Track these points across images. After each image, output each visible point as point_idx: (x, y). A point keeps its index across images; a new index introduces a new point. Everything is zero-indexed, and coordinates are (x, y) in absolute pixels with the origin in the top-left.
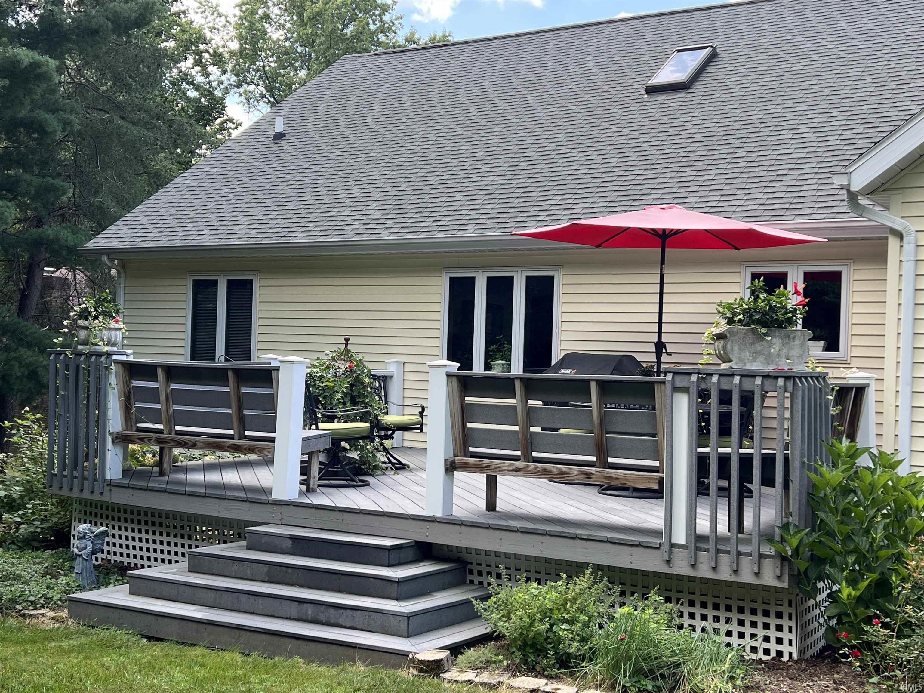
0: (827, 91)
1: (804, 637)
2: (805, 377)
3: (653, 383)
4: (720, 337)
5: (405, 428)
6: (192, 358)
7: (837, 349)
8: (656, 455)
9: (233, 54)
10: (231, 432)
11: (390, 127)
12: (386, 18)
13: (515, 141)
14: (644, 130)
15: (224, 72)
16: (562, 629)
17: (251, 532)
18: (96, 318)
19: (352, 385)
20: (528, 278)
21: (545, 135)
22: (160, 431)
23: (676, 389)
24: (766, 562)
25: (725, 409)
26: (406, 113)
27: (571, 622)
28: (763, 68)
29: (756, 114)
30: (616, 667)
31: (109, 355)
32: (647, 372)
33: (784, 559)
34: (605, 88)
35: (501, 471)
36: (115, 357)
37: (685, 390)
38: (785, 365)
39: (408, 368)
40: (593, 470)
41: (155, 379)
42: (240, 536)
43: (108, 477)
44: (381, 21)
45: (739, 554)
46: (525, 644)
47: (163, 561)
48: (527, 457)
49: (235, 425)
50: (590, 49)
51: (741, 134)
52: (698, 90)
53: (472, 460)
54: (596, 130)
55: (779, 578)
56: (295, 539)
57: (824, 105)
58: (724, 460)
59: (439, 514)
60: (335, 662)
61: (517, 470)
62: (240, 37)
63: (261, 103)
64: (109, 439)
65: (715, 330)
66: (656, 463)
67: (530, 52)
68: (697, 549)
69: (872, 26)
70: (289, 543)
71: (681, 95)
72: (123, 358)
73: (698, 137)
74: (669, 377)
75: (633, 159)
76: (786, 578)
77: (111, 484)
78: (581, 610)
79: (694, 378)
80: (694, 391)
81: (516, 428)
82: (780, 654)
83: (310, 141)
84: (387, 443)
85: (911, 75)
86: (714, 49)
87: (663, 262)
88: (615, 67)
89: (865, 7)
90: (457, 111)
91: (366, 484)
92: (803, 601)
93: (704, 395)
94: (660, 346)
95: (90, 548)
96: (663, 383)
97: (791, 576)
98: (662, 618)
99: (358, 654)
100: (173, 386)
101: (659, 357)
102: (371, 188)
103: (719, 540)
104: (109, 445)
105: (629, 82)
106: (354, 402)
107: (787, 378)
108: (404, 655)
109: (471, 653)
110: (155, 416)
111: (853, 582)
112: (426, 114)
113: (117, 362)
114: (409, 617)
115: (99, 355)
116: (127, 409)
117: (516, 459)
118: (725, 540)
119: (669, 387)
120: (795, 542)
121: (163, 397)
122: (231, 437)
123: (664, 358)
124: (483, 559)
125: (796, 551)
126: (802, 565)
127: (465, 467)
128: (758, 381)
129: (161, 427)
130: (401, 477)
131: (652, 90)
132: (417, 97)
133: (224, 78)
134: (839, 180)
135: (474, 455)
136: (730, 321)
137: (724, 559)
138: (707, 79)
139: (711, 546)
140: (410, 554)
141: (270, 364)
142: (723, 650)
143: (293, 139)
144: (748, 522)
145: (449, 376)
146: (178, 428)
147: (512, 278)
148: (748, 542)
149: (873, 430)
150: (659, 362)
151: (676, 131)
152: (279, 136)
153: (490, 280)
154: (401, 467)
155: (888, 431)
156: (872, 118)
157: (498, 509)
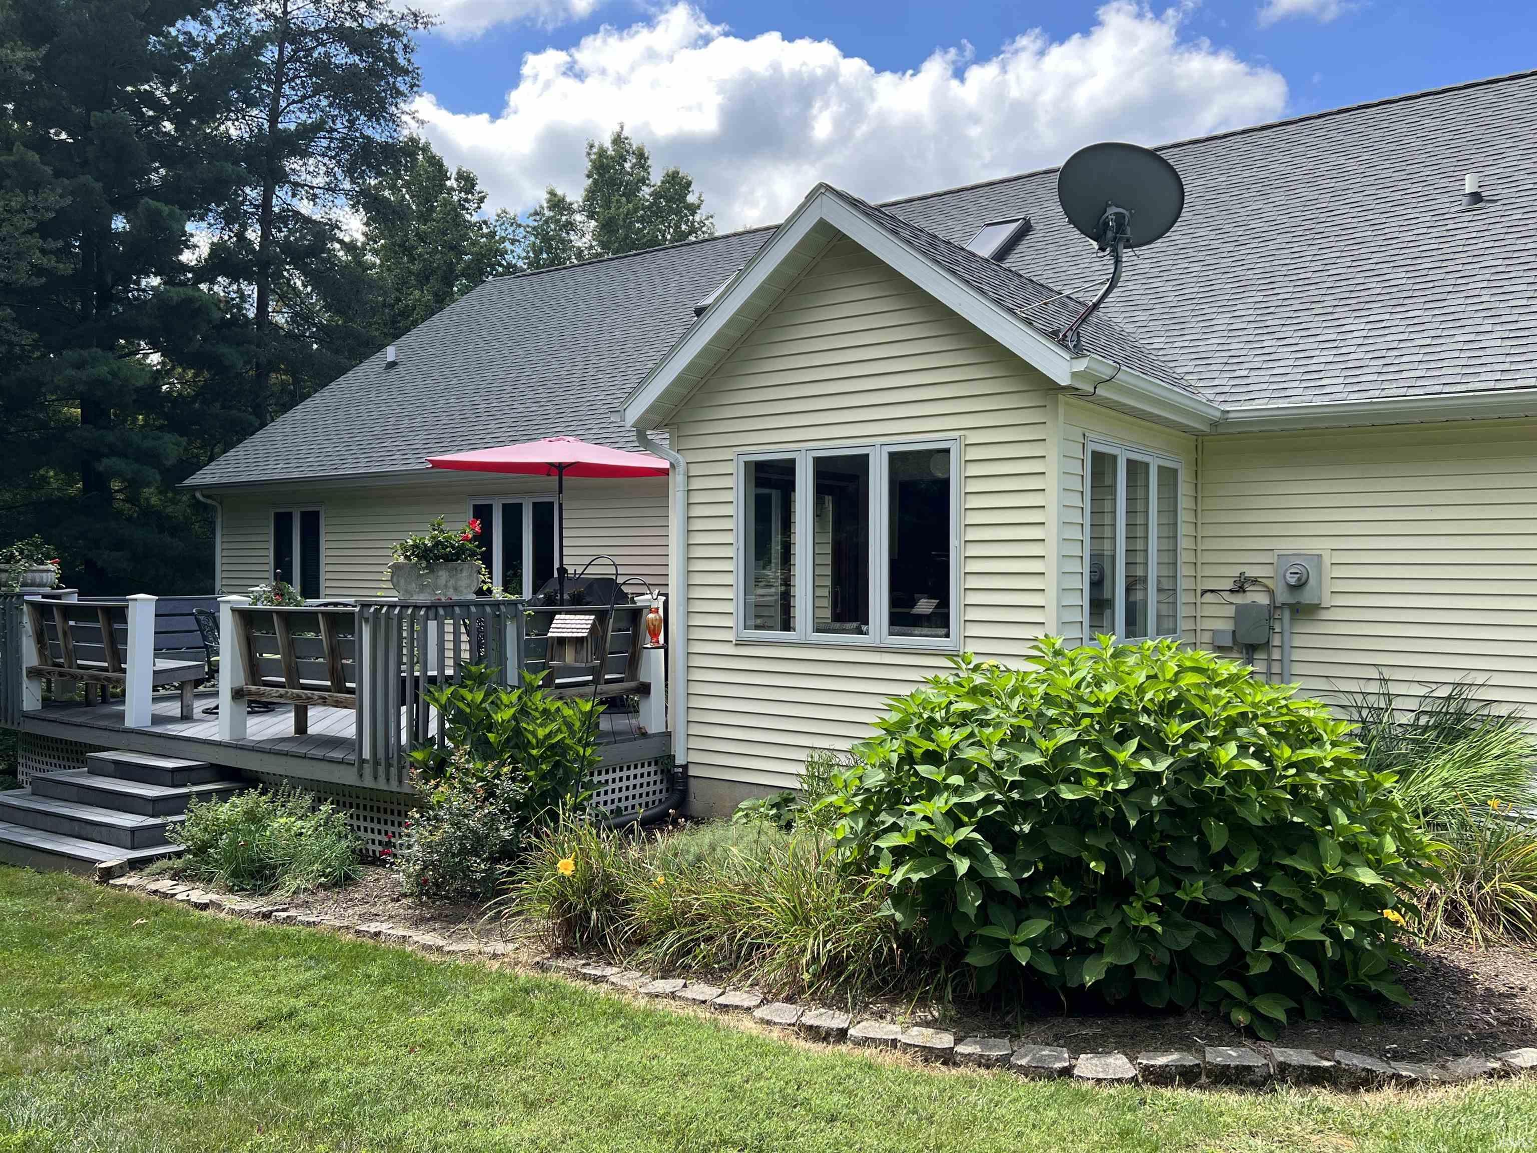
10: (106, 664)
17: (91, 758)
20: (534, 504)
23: (365, 621)
31: (20, 596)
34: (669, 310)
36: (26, 598)
37: (368, 620)
42: (83, 762)
43: (26, 710)
49: (108, 658)
54: (636, 355)
56: (115, 763)
59: (227, 737)
64: (25, 673)
72: (32, 598)
77: (28, 716)
79: (372, 609)
80: (371, 621)
81: (278, 656)
83: (413, 370)
87: (561, 492)
100: (65, 623)
104: (25, 679)
105: (691, 304)
113: (27, 602)
115: (16, 596)
122: (105, 669)
143: (401, 368)
145: (233, 610)
146: (79, 662)
147: (521, 505)
152: (392, 365)
153: (505, 506)
157: (311, 731)
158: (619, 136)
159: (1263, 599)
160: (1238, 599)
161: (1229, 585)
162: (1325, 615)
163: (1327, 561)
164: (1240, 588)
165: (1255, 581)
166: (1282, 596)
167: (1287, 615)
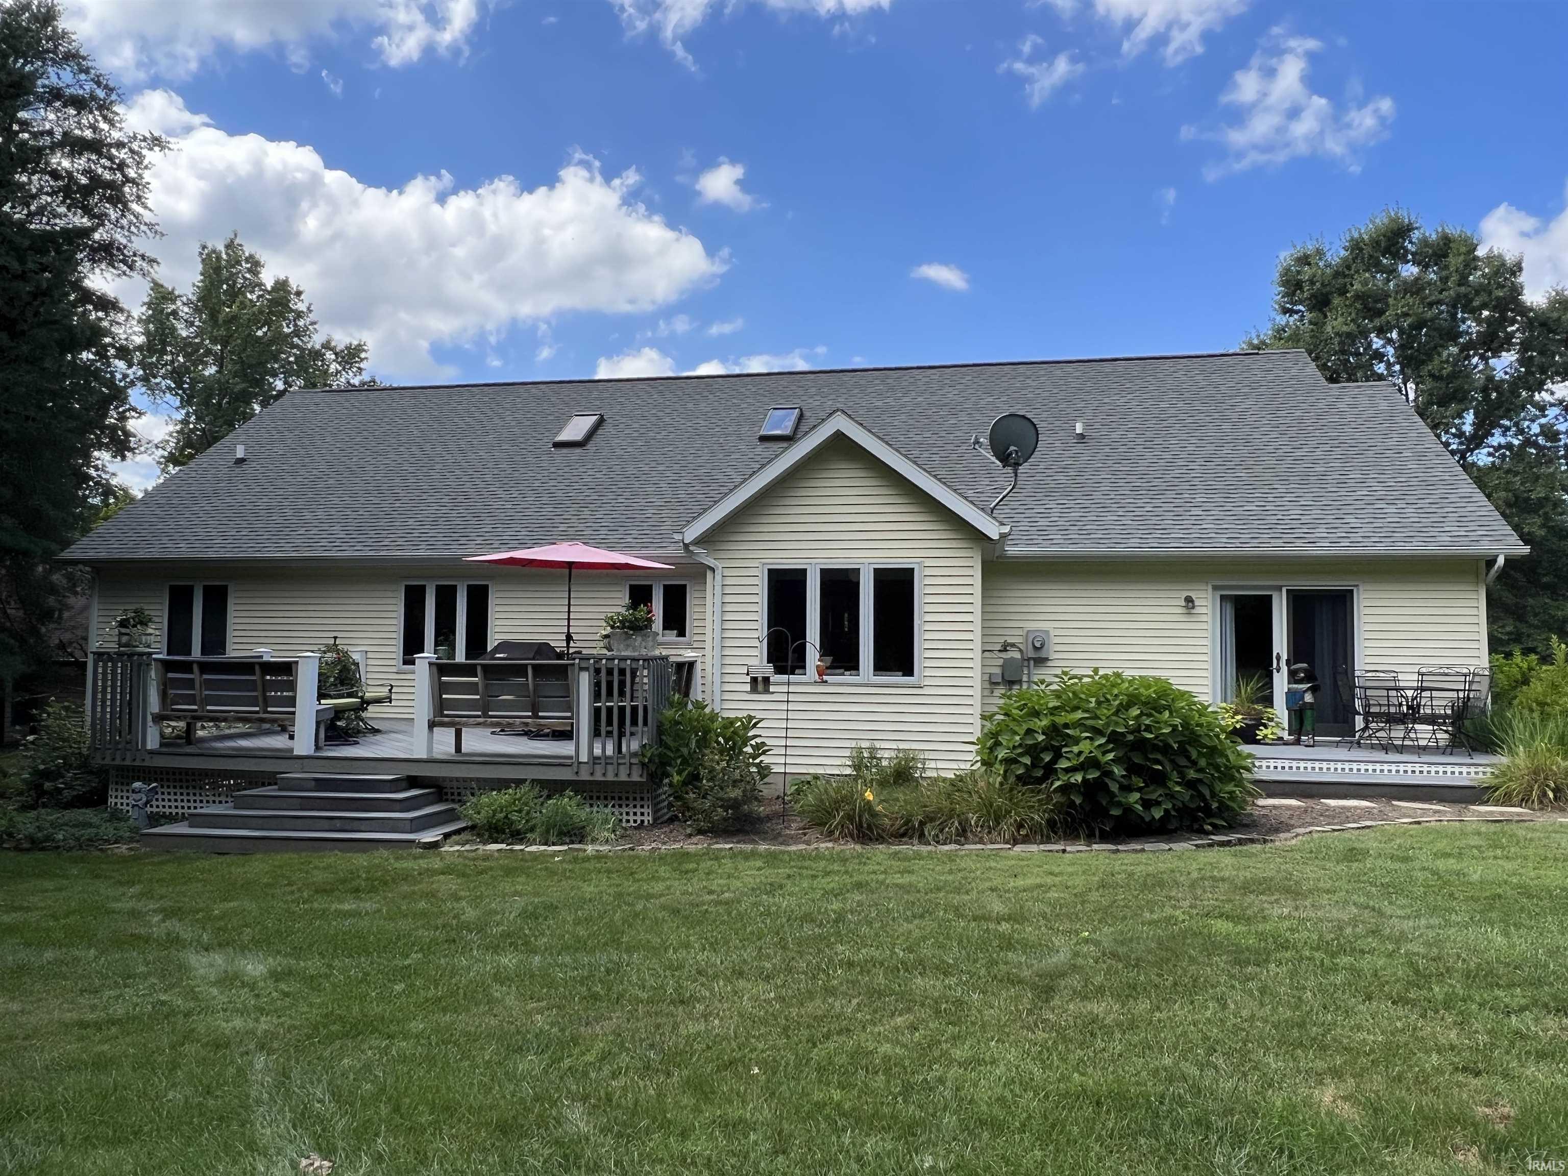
0: (679, 457)
1: (655, 812)
2: (655, 658)
3: (567, 665)
4: (606, 636)
5: (378, 701)
6: (168, 654)
7: (684, 636)
8: (569, 709)
9: (140, 348)
10: (256, 709)
11: (343, 459)
12: (301, 323)
13: (452, 478)
14: (553, 476)
15: (130, 366)
16: (514, 817)
17: (279, 779)
18: (134, 626)
19: (341, 671)
20: (469, 586)
21: (477, 475)
22: (195, 711)
23: (582, 669)
24: (634, 767)
25: (610, 678)
26: (357, 447)
27: (520, 811)
28: (636, 434)
29: (631, 470)
30: (548, 831)
31: (148, 654)
32: (560, 656)
33: (643, 765)
34: (521, 440)
35: (467, 725)
37: (587, 669)
38: (644, 652)
39: (370, 655)
40: (529, 720)
41: (191, 672)
42: (272, 782)
43: (149, 747)
44: (296, 325)
45: (619, 764)
46: (490, 827)
47: (214, 802)
48: (485, 715)
49: (261, 703)
50: (508, 406)
51: (621, 485)
52: (590, 446)
53: (446, 719)
54: (516, 474)
55: (641, 776)
56: (316, 780)
57: (676, 467)
58: (610, 710)
59: (424, 756)
60: (364, 851)
61: (479, 724)
62: (147, 333)
63: (168, 395)
64: (149, 718)
65: (604, 633)
66: (569, 714)
67: (460, 403)
68: (594, 764)
69: (709, 409)
70: (313, 783)
71: (578, 451)
72: (160, 656)
73: (592, 485)
74: (577, 661)
75: (545, 499)
76: (645, 775)
77: (152, 752)
78: (526, 804)
79: (592, 661)
80: (592, 670)
81: (477, 697)
82: (642, 821)
83: (271, 467)
84: (364, 715)
85: (733, 449)
86: (602, 416)
88: (529, 423)
89: (705, 394)
90: (402, 449)
91: (357, 743)
92: (655, 790)
93: (598, 671)
94: (569, 638)
95: (144, 799)
96: (573, 665)
97: (648, 774)
98: (573, 803)
99: (380, 844)
100: (205, 677)
101: (568, 643)
102: (333, 511)
103: (607, 758)
104: (150, 723)
105: (540, 437)
106: (342, 684)
107: (644, 660)
108: (413, 841)
109: (455, 838)
110: (191, 700)
111: (679, 773)
112: (375, 449)
113: (155, 660)
114: (412, 820)
115: (141, 654)
116: (164, 695)
117: (479, 717)
118: (610, 758)
119: (577, 667)
120: (649, 755)
121: (197, 685)
122: (257, 712)
123: (572, 644)
124: (455, 784)
125: (650, 760)
126: (653, 768)
127: (442, 725)
128: (629, 662)
129: (195, 707)
130: (378, 737)
131: (558, 445)
132: (365, 433)
133: (130, 372)
134: (678, 537)
135: (447, 716)
136: (612, 627)
137: (610, 767)
138: (597, 439)
139: (603, 761)
140: (404, 784)
141: (261, 657)
142: (610, 816)
143: (254, 464)
144: (624, 749)
145: (430, 664)
146: (209, 708)
147: (455, 586)
148: (624, 757)
149: (700, 688)
150: (568, 647)
151: (576, 479)
152: (240, 461)
153: (438, 587)
154: (376, 731)
155: (708, 689)
156: (706, 479)
157: (463, 750)
158: (232, 241)
159: (1018, 655)
160: (1004, 655)
161: (999, 647)
162: (1050, 664)
163: (1052, 633)
164: (1004, 650)
165: (1013, 645)
166: (1031, 654)
167: (1032, 662)
